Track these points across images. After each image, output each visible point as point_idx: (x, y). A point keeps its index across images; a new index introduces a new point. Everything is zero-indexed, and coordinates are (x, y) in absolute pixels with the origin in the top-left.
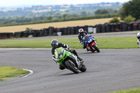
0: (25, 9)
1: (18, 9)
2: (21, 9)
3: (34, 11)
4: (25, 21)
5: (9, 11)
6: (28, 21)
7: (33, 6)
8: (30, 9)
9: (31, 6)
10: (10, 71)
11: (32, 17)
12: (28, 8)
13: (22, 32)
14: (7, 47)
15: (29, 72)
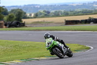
0: (89, 4)
1: (84, 4)
2: (86, 4)
3: (95, 5)
4: (88, 12)
5: (77, 5)
6: (90, 12)
7: (94, 2)
8: (92, 4)
9: (92, 2)
10: (77, 47)
11: (93, 10)
12: (91, 3)
13: (86, 20)
14: (75, 30)
15: (90, 48)
